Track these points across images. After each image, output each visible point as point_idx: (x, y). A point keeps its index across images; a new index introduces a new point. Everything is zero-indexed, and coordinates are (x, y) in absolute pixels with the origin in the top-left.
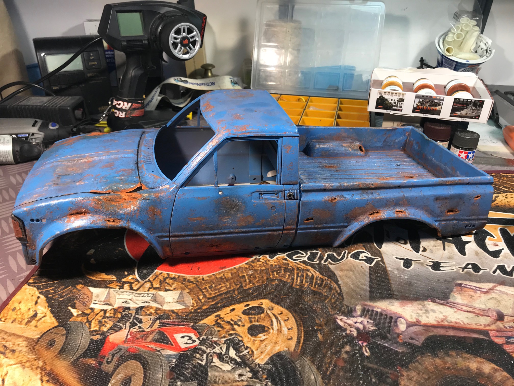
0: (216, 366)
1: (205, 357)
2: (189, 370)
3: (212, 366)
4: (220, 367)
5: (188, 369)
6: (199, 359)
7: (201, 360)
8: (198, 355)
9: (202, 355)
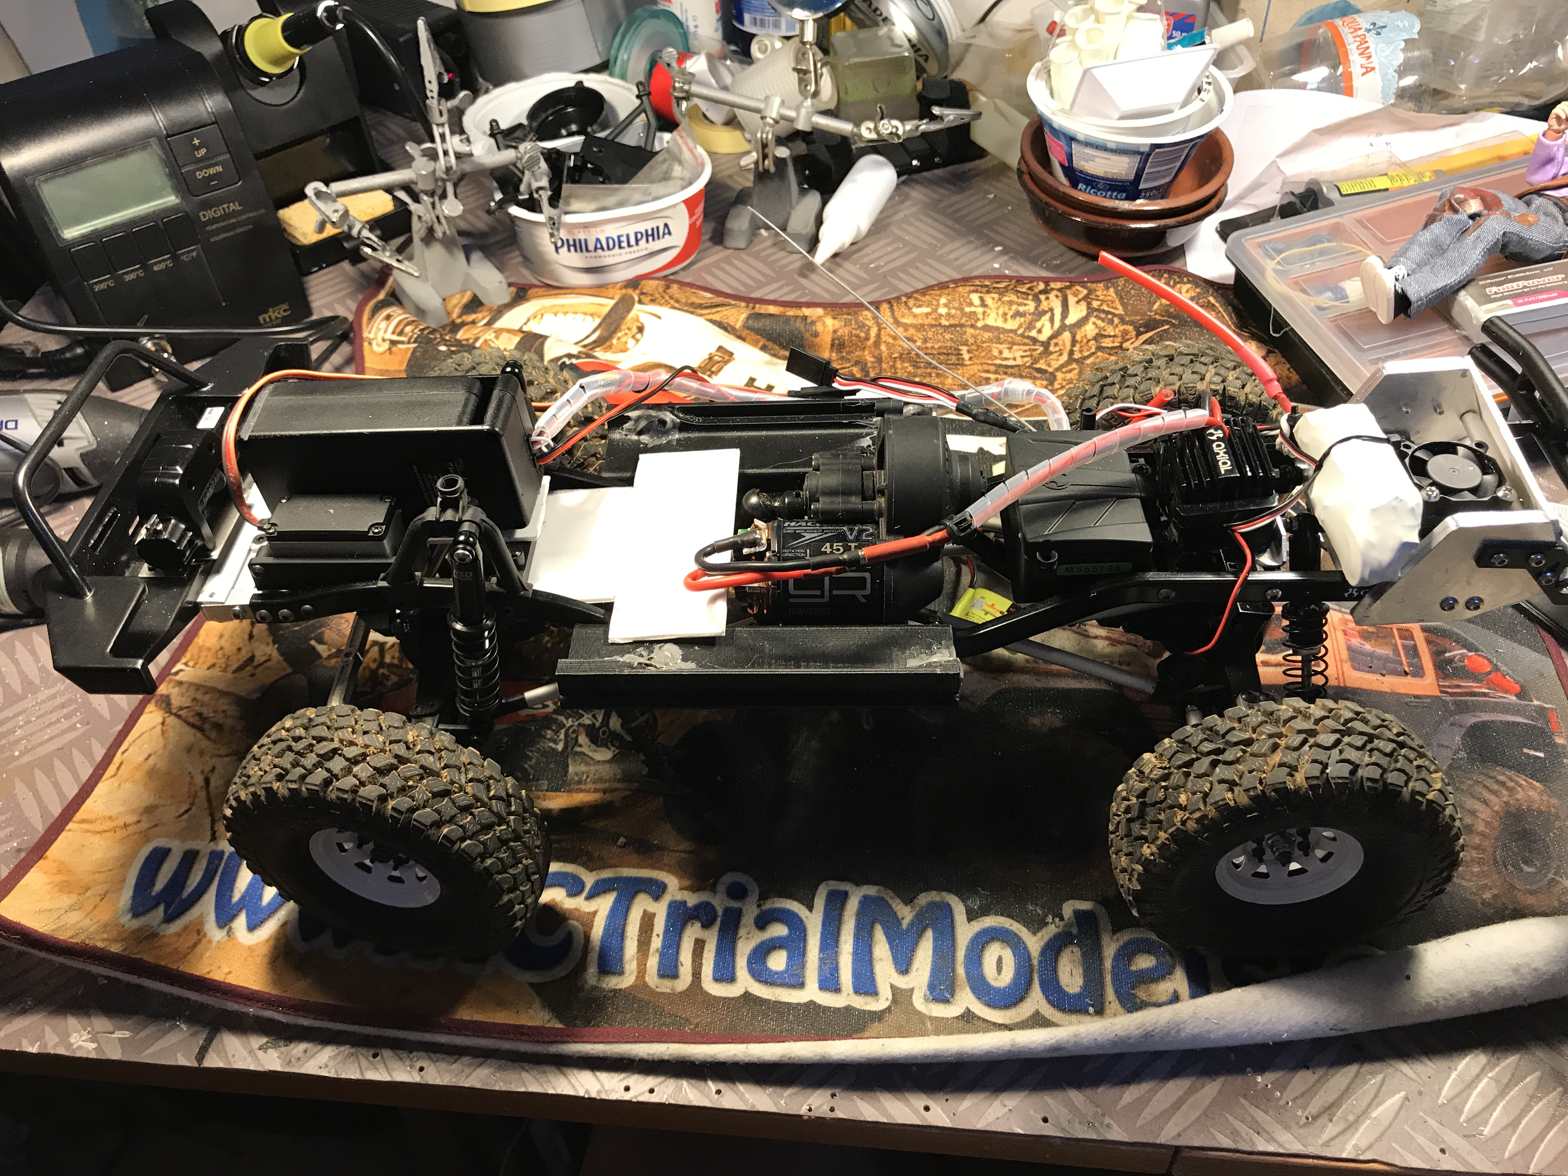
0: (585, 754)
1: (562, 736)
2: (534, 761)
3: (576, 753)
4: (590, 754)
5: (531, 759)
6: (550, 740)
7: (555, 742)
8: (549, 732)
9: (557, 732)
